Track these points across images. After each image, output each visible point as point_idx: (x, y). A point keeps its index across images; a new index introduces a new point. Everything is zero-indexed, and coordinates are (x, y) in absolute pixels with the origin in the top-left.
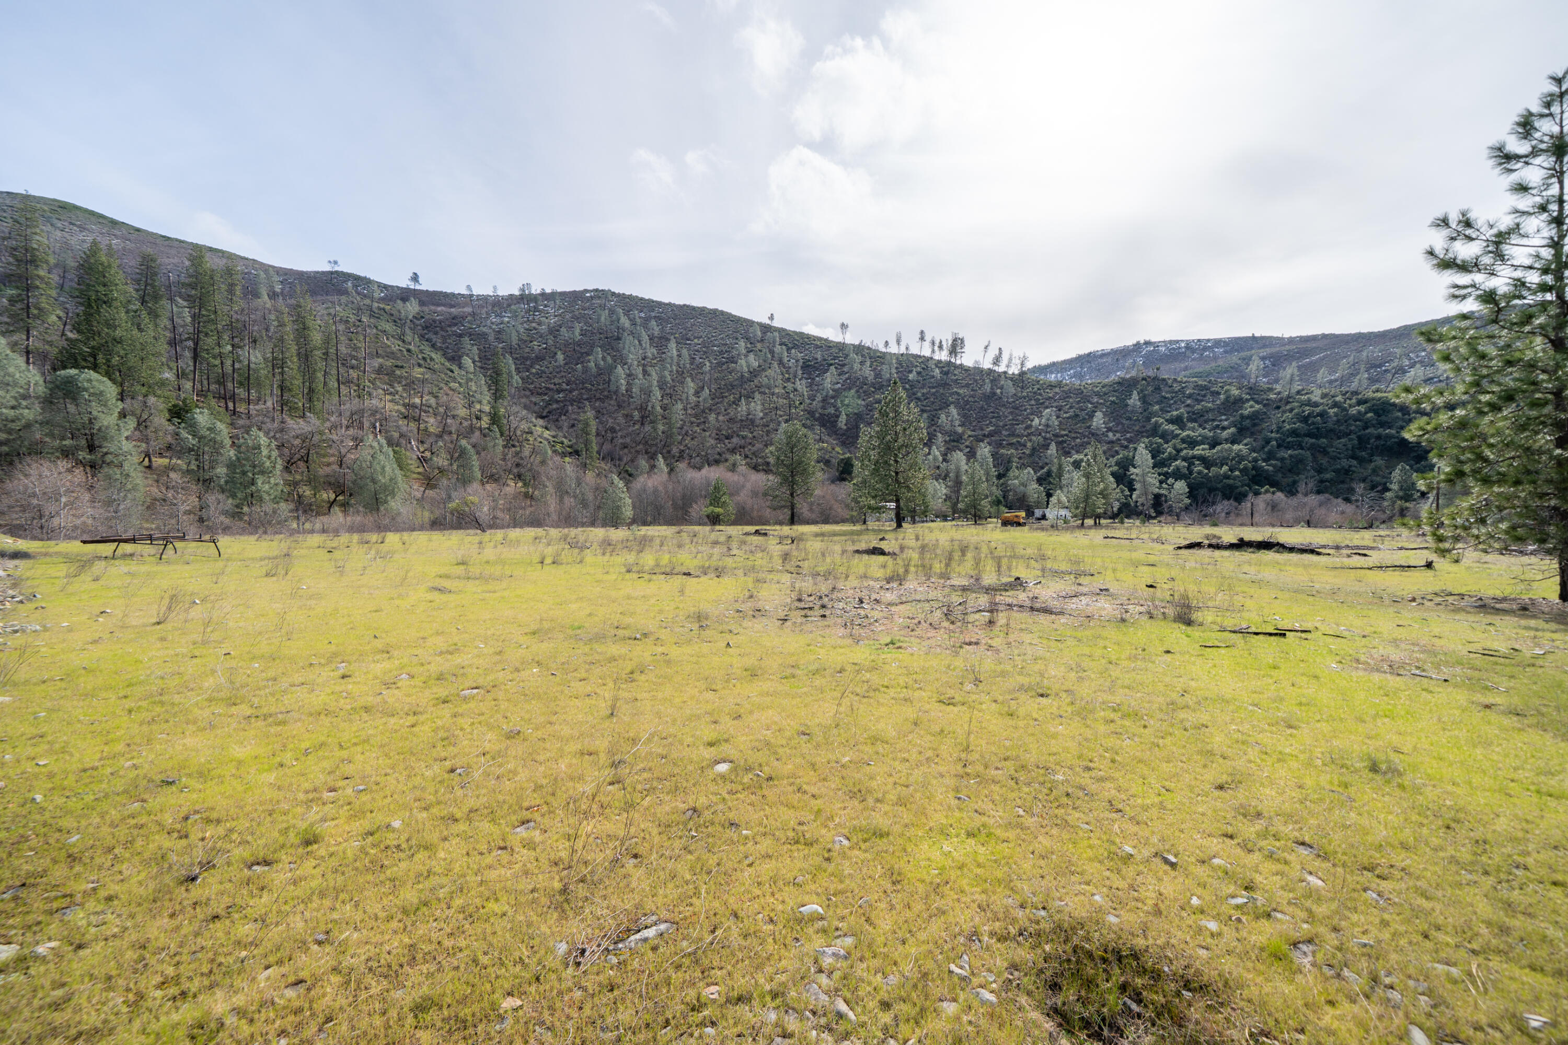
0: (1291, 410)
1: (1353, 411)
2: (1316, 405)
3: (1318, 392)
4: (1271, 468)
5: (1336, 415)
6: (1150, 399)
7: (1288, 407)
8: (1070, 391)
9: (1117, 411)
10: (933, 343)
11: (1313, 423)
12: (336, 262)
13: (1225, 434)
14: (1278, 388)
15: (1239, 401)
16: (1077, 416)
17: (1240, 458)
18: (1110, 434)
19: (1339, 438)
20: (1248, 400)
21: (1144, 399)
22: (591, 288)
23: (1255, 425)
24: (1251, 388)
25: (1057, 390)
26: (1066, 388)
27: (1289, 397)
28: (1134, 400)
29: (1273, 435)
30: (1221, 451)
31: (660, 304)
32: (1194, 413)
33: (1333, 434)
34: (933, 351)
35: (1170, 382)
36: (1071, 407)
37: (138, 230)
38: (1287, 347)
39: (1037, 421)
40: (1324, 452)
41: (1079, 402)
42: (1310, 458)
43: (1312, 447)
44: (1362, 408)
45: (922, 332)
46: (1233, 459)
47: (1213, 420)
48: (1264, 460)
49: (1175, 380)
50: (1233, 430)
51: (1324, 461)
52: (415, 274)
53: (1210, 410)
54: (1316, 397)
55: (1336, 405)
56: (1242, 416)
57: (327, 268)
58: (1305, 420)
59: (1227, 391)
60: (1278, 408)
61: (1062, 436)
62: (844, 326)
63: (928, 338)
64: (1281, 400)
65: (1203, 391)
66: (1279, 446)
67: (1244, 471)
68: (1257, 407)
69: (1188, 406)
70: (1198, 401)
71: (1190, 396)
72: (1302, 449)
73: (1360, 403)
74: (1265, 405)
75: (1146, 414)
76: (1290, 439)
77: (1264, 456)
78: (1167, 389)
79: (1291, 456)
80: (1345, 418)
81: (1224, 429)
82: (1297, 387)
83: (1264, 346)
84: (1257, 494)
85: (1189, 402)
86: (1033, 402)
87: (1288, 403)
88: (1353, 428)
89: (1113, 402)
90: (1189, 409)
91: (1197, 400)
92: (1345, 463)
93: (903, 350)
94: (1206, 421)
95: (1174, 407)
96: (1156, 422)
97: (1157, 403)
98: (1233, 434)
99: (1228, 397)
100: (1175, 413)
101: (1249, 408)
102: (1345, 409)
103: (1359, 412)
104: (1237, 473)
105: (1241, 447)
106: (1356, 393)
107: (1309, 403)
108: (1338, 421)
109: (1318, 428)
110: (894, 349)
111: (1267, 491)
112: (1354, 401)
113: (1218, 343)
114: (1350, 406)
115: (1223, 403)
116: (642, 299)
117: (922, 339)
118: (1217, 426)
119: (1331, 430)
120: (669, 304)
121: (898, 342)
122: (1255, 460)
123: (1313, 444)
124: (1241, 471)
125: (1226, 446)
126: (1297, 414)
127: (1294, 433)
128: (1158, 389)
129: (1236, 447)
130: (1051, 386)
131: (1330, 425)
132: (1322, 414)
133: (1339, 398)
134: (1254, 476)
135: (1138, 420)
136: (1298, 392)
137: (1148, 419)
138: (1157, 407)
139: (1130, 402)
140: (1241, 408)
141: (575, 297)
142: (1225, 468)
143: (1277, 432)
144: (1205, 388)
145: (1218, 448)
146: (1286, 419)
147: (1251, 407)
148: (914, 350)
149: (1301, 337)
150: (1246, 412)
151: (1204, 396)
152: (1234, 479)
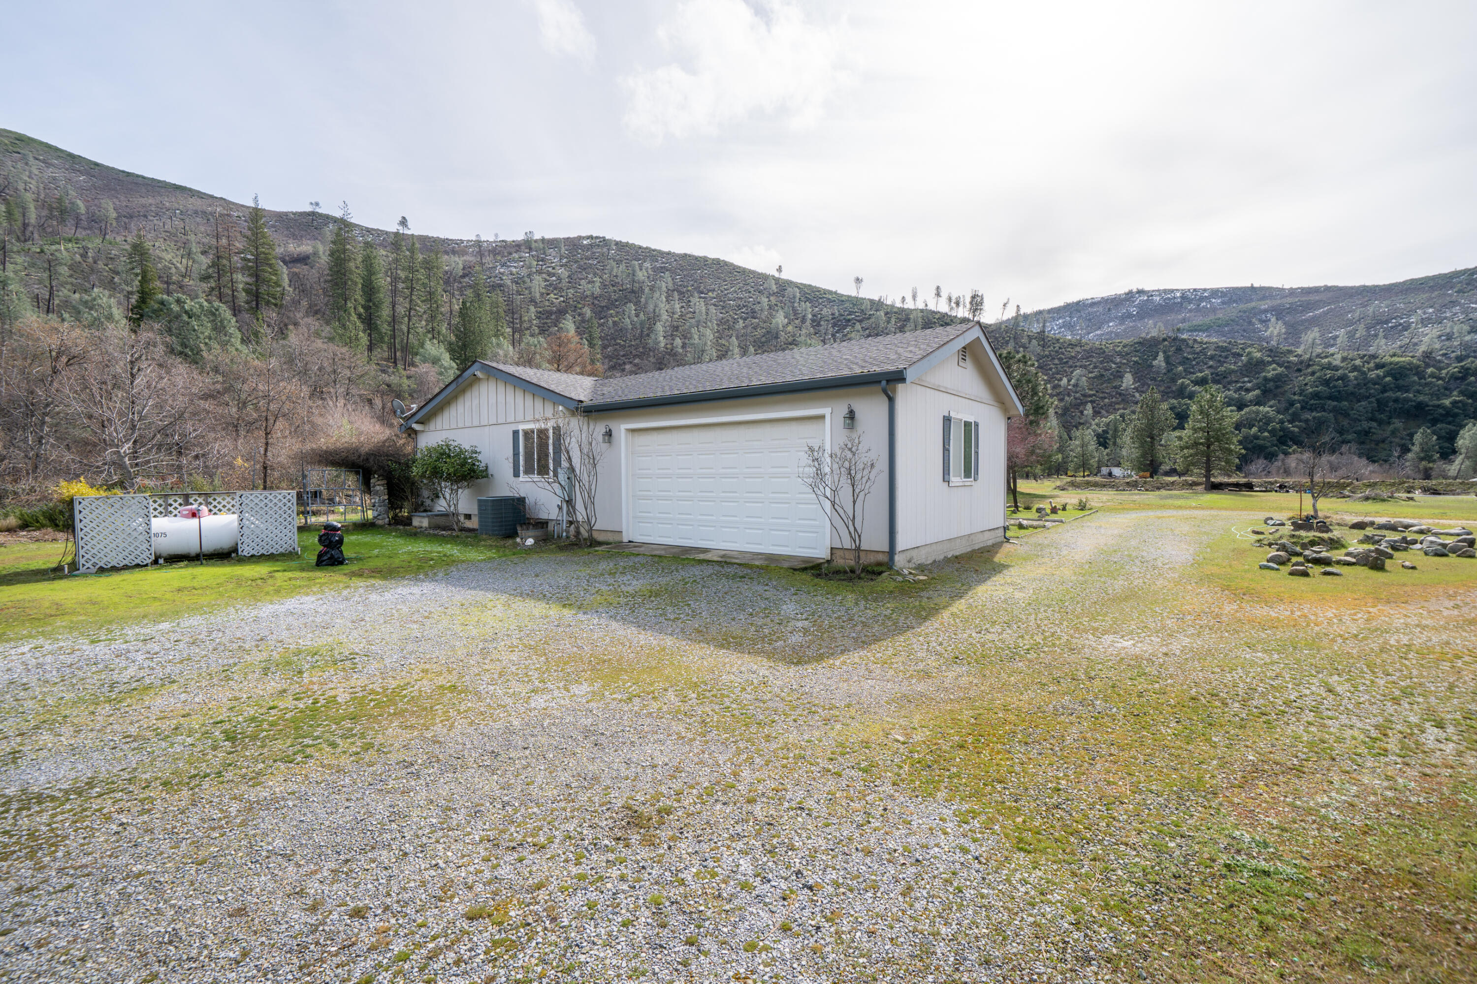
0: (1313, 373)
1: (1372, 375)
2: (1336, 368)
3: (1338, 357)
4: (1296, 430)
5: (1356, 378)
6: (1173, 360)
7: (1310, 370)
8: (1091, 350)
9: (1143, 371)
10: (950, 299)
11: (1335, 387)
12: (317, 204)
13: (1250, 396)
14: (1300, 351)
15: (1260, 365)
16: (1102, 376)
17: (1268, 420)
18: (1137, 395)
19: (1359, 401)
20: (1270, 363)
21: (1167, 359)
22: (584, 235)
23: (1277, 387)
24: (1271, 350)
25: (1078, 349)
26: (1087, 347)
27: (1310, 360)
28: (1160, 361)
29: (1296, 397)
30: (1249, 413)
31: (661, 253)
32: (1217, 375)
33: (1354, 396)
34: (952, 309)
35: (1190, 342)
36: (1095, 367)
37: (97, 164)
38: (1289, 300)
39: (1065, 380)
40: (1346, 415)
41: (1102, 362)
42: (1333, 420)
43: (1334, 410)
44: (1380, 372)
45: (938, 288)
46: (1261, 420)
47: (1237, 382)
48: (1290, 422)
49: (1195, 340)
50: (1257, 392)
51: (1345, 423)
52: (404, 218)
53: (1233, 371)
54: (1337, 361)
55: (1355, 368)
56: (1266, 379)
57: (309, 209)
58: (1327, 383)
59: (1249, 353)
60: (1299, 370)
61: (1091, 396)
62: (858, 280)
63: (944, 294)
64: (1301, 362)
65: (1225, 352)
66: (1303, 408)
67: (1273, 432)
68: (1280, 370)
69: (1211, 367)
70: (1221, 363)
71: (1212, 358)
72: (1324, 411)
73: (1379, 366)
74: (1286, 367)
75: (1170, 375)
76: (1312, 402)
77: (1289, 418)
78: (1189, 350)
79: (1314, 418)
80: (1365, 382)
81: (1248, 390)
82: (1319, 350)
83: (1264, 298)
84: (1286, 454)
85: (1211, 363)
86: (1056, 361)
87: (1309, 366)
88: (1372, 391)
89: (1136, 362)
90: (1213, 370)
91: (1219, 361)
92: (1365, 425)
93: (921, 306)
94: (1230, 383)
95: (1197, 368)
96: (1183, 383)
97: (1180, 364)
98: (1257, 396)
99: (1251, 359)
100: (1200, 375)
101: (1272, 371)
102: (1364, 373)
103: (1378, 376)
104: (1266, 434)
105: (1267, 409)
106: (1374, 357)
107: (1330, 367)
108: (1358, 384)
109: (1339, 392)
110: (909, 305)
111: (1294, 452)
112: (1372, 365)
113: (1215, 293)
114: (1369, 370)
115: (1245, 365)
116: (640, 247)
117: (938, 295)
118: (1241, 388)
119: (1352, 393)
120: (669, 253)
121: (914, 297)
122: (1281, 422)
123: (1335, 407)
124: (1269, 432)
125: (1254, 408)
126: (1319, 378)
127: (1316, 395)
128: (1179, 350)
129: (1261, 408)
130: (1072, 345)
131: (1350, 388)
132: (1343, 378)
133: (1358, 362)
134: (1281, 437)
135: (1162, 381)
136: (1318, 356)
137: (1174, 380)
138: (1181, 368)
139: (1155, 363)
140: (1263, 370)
141: (573, 244)
142: (1254, 430)
143: (1300, 395)
144: (1224, 349)
145: (1246, 410)
146: (1307, 382)
147: (1274, 370)
148: (932, 307)
149: (1303, 289)
150: (1270, 375)
151: (1226, 357)
152: (1264, 438)
